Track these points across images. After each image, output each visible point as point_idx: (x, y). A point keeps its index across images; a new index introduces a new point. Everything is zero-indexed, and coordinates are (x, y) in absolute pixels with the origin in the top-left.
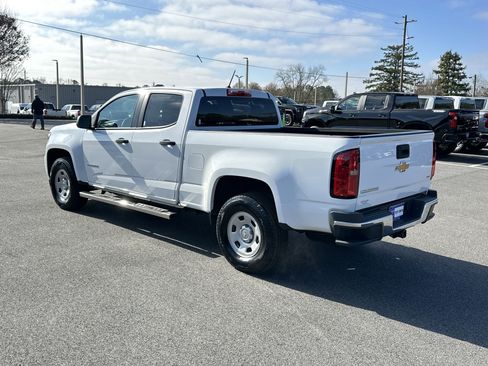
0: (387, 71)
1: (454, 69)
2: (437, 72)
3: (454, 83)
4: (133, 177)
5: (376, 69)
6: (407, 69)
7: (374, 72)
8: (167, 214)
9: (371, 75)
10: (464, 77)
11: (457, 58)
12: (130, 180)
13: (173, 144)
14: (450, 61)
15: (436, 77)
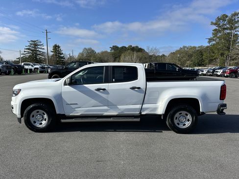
0: (31, 50)
1: (58, 51)
2: (52, 52)
3: (59, 56)
4: (108, 106)
5: (27, 49)
6: (40, 50)
7: (26, 50)
8: (138, 120)
9: (25, 51)
10: (62, 54)
11: (59, 47)
12: (106, 108)
13: (139, 88)
14: (56, 48)
15: (52, 53)
